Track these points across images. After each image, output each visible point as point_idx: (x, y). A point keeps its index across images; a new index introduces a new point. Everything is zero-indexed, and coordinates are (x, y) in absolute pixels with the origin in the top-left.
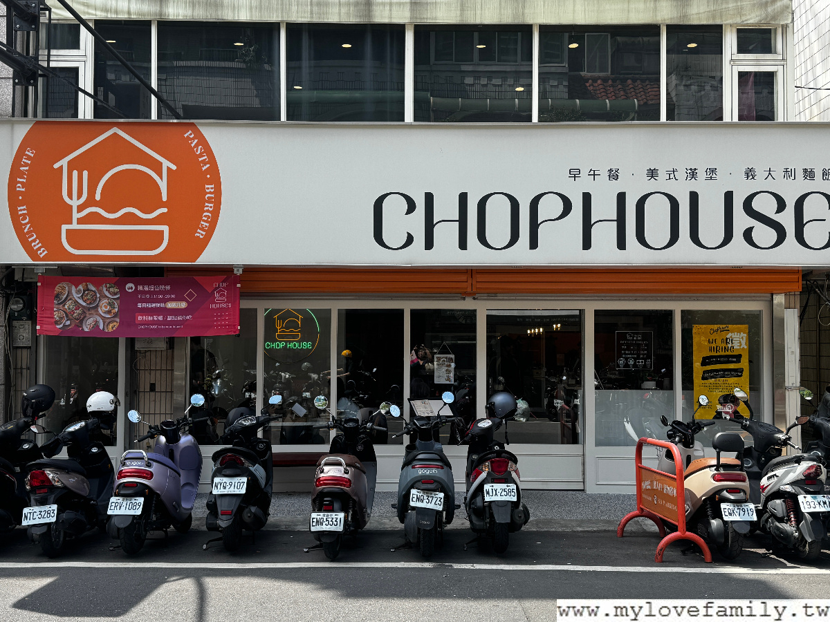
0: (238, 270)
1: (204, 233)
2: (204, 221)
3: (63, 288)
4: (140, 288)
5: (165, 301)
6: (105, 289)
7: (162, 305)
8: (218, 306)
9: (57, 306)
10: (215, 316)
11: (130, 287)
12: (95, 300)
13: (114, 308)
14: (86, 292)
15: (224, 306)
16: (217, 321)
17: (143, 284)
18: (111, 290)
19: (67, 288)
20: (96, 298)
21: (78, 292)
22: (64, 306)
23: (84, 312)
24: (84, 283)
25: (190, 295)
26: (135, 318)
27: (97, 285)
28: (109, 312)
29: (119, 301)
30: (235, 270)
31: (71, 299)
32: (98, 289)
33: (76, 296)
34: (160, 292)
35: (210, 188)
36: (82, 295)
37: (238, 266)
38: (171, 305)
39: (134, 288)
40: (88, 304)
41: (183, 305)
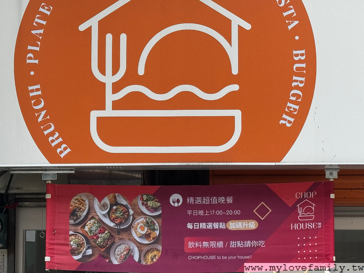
0: (331, 174)
1: (292, 120)
2: (292, 102)
3: (82, 202)
4: (190, 200)
5: (226, 219)
6: (140, 203)
7: (222, 226)
8: (302, 226)
9: (73, 228)
10: (299, 242)
11: (176, 199)
12: (127, 220)
13: (154, 230)
14: (115, 207)
15: (312, 226)
16: (302, 248)
17: (195, 196)
18: (150, 203)
19: (87, 202)
20: (129, 215)
21: (104, 207)
22: (84, 227)
23: (111, 237)
24: (111, 195)
25: (262, 211)
26: (183, 244)
27: (130, 197)
28: (147, 236)
29: (160, 221)
30: (327, 173)
31: (93, 218)
32: (130, 204)
33: (100, 213)
34: (219, 206)
35: (299, 54)
36: (109, 213)
37: (331, 168)
38: (234, 225)
39: (181, 200)
40: (117, 225)
41: (252, 225)
